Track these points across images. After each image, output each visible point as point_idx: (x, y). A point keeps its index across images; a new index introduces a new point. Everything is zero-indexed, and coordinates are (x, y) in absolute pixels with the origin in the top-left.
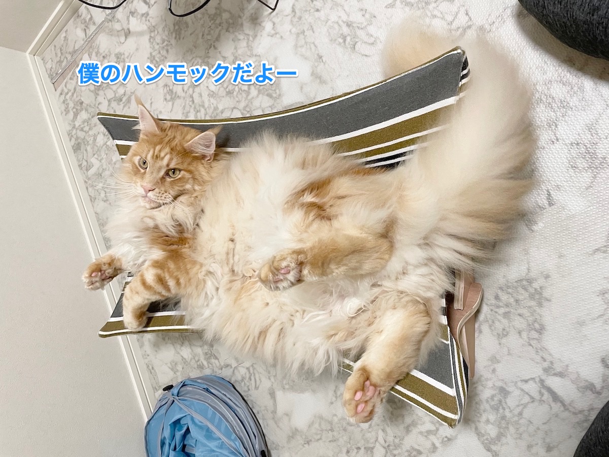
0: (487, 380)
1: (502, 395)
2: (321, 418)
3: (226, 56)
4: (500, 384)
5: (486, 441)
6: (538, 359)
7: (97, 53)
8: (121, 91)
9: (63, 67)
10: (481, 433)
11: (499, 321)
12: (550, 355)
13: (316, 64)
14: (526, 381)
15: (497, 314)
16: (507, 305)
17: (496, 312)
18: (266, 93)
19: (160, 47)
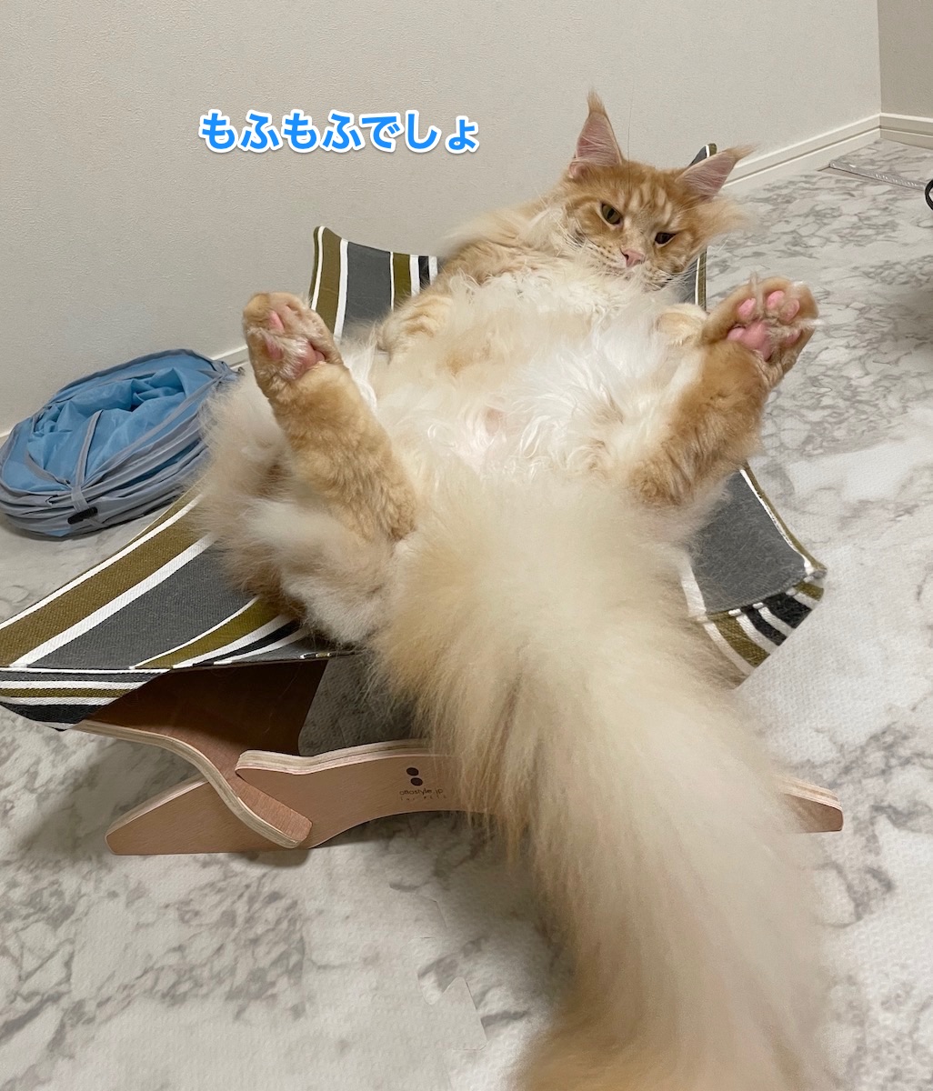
0: (99, 881)
3: (900, 364)
4: (80, 909)
6: (109, 990)
7: (894, 200)
8: (814, 242)
9: (862, 167)
11: (220, 902)
12: (109, 1018)
13: (891, 506)
14: (68, 964)
15: (236, 897)
16: (250, 920)
17: (241, 896)
18: (815, 434)
19: (915, 272)
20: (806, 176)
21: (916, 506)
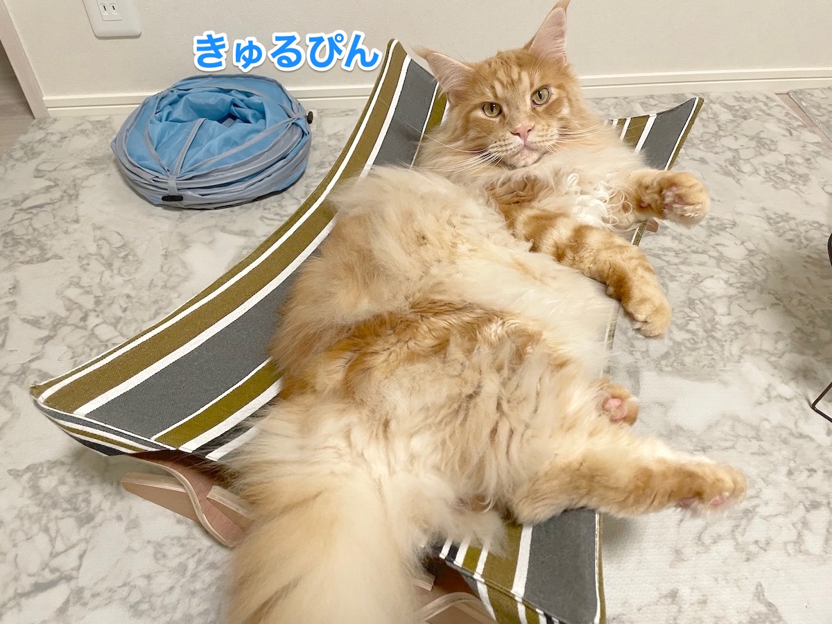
1: (82, 516)
2: (186, 279)
3: (754, 316)
4: (98, 519)
5: (40, 469)
6: (100, 588)
7: (818, 153)
8: (746, 168)
9: (810, 109)
10: (54, 467)
11: (180, 554)
12: (96, 608)
14: (81, 557)
15: (190, 555)
16: (194, 576)
17: (193, 556)
18: (672, 352)
19: (801, 233)
20: (768, 98)
21: (711, 447)
